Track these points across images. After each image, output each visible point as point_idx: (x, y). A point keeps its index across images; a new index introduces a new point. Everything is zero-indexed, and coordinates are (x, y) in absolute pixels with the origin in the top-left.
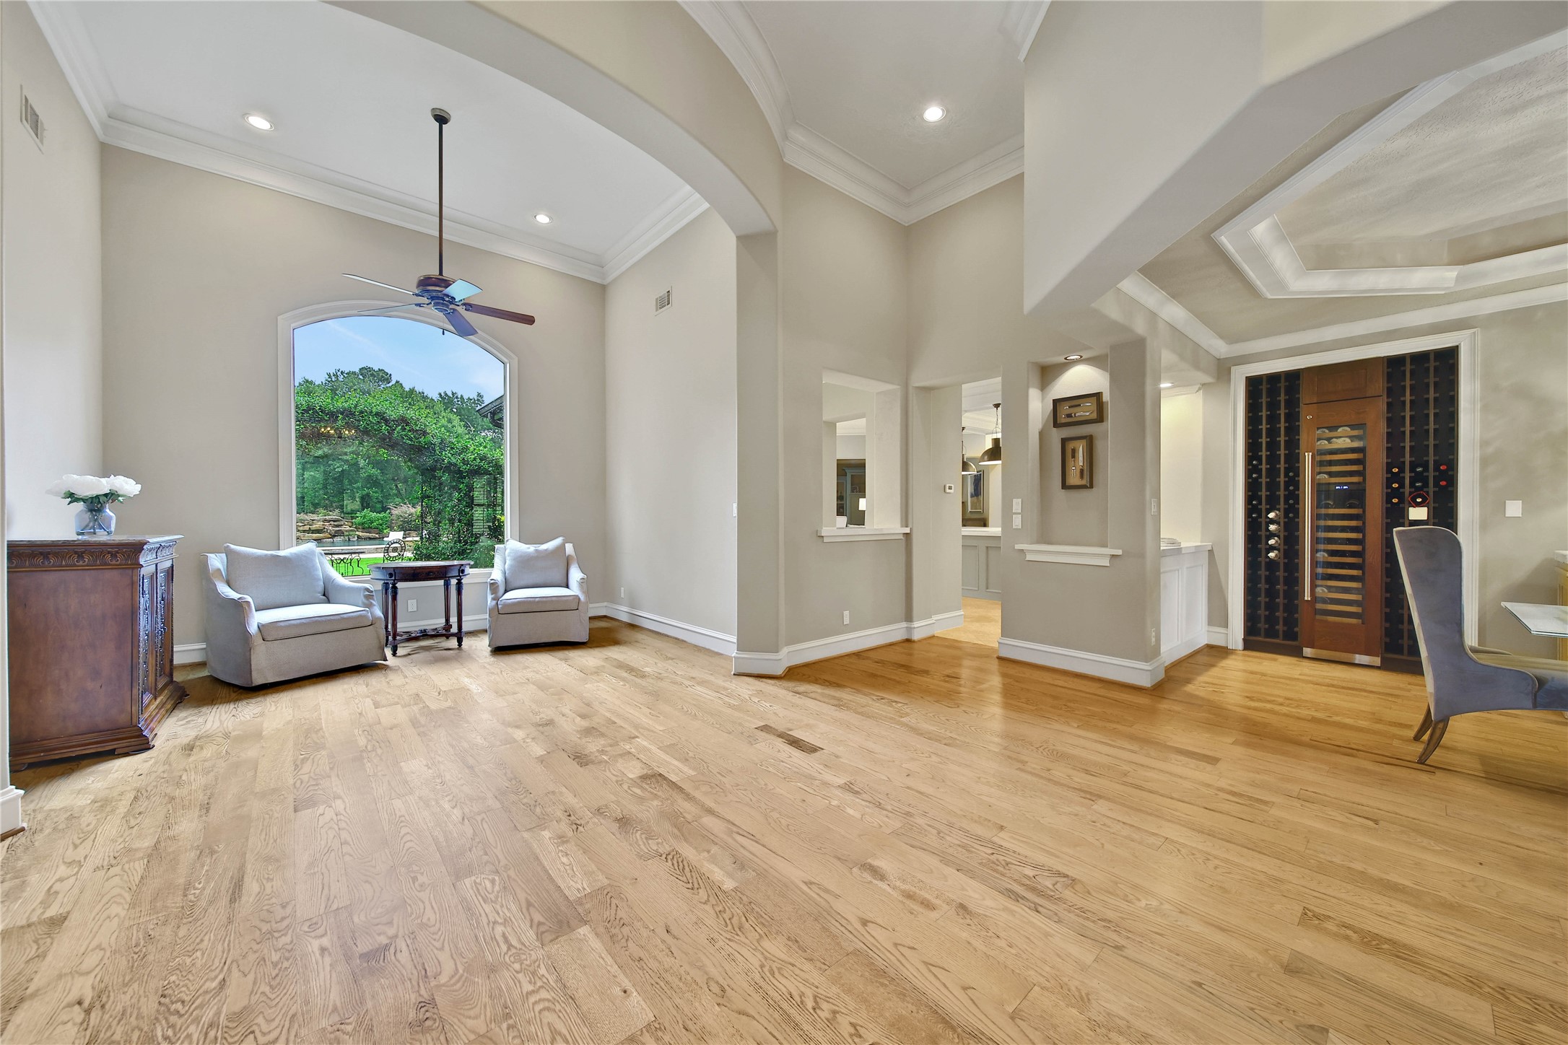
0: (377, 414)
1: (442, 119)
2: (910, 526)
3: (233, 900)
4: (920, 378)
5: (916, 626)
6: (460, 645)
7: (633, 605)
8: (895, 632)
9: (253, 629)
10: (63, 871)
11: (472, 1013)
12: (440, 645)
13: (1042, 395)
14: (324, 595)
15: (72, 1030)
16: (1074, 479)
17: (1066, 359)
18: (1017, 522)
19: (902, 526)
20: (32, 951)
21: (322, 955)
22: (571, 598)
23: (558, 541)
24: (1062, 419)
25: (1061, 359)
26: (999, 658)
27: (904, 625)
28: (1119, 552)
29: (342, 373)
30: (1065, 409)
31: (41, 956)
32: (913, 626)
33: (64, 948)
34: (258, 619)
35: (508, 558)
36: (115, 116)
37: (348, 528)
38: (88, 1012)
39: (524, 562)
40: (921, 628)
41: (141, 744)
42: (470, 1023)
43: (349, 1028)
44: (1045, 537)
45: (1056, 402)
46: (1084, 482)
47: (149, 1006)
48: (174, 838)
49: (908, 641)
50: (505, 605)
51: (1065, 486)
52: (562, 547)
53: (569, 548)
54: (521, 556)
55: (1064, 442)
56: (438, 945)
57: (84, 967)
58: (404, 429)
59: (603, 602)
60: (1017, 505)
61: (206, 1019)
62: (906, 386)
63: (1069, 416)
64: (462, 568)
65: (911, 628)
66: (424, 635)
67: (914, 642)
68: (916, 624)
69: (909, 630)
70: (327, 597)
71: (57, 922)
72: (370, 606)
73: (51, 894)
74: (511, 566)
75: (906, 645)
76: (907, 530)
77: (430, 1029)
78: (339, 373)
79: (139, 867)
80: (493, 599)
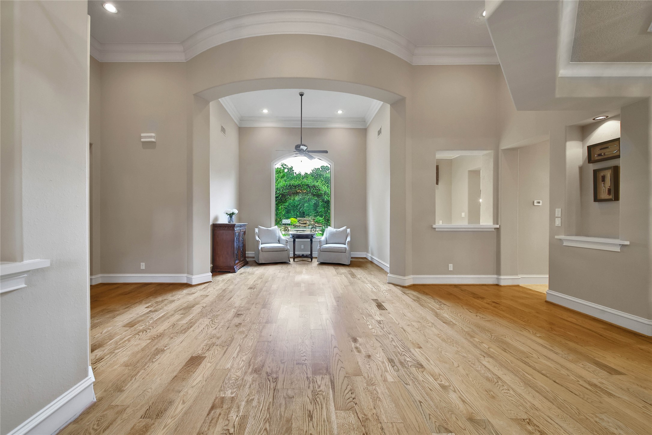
0: (307, 185)
1: (302, 95)
2: (500, 224)
3: (228, 300)
4: (507, 144)
5: (502, 278)
6: (312, 261)
7: (372, 254)
8: (489, 279)
9: (260, 248)
10: (212, 289)
11: (245, 328)
12: (307, 260)
13: (583, 144)
14: (279, 241)
15: (200, 309)
16: (604, 195)
17: (594, 119)
18: (558, 222)
19: (494, 224)
20: (202, 299)
21: (233, 312)
22: (343, 248)
23: (344, 228)
24: (596, 157)
25: (591, 120)
26: (547, 302)
27: (495, 276)
28: (627, 243)
29: (316, 169)
30: (597, 151)
31: (203, 300)
32: (500, 278)
33: (207, 299)
34: (261, 246)
35: (328, 233)
36: (242, 120)
37: (313, 223)
38: (203, 308)
39: (332, 235)
40: (506, 280)
41: (234, 272)
42: (243, 329)
43: (228, 322)
44: (581, 232)
45: (590, 148)
46: (610, 197)
47: (209, 310)
48: (228, 288)
49: (497, 285)
50: (322, 249)
51: (596, 199)
52: (346, 230)
53: (349, 230)
54: (331, 233)
55: (595, 172)
56: (249, 317)
57: (206, 303)
58: (314, 189)
59: (365, 252)
60: (558, 212)
61: (214, 314)
62: (497, 150)
63: (600, 155)
64: (312, 235)
65: (499, 279)
66: (303, 256)
67: (501, 286)
68: (502, 277)
69: (498, 279)
70: (279, 242)
71: (207, 296)
72: (287, 245)
73: (209, 292)
74: (328, 236)
75: (496, 287)
76: (498, 226)
77: (238, 327)
78: (315, 169)
79: (221, 291)
80: (319, 246)
